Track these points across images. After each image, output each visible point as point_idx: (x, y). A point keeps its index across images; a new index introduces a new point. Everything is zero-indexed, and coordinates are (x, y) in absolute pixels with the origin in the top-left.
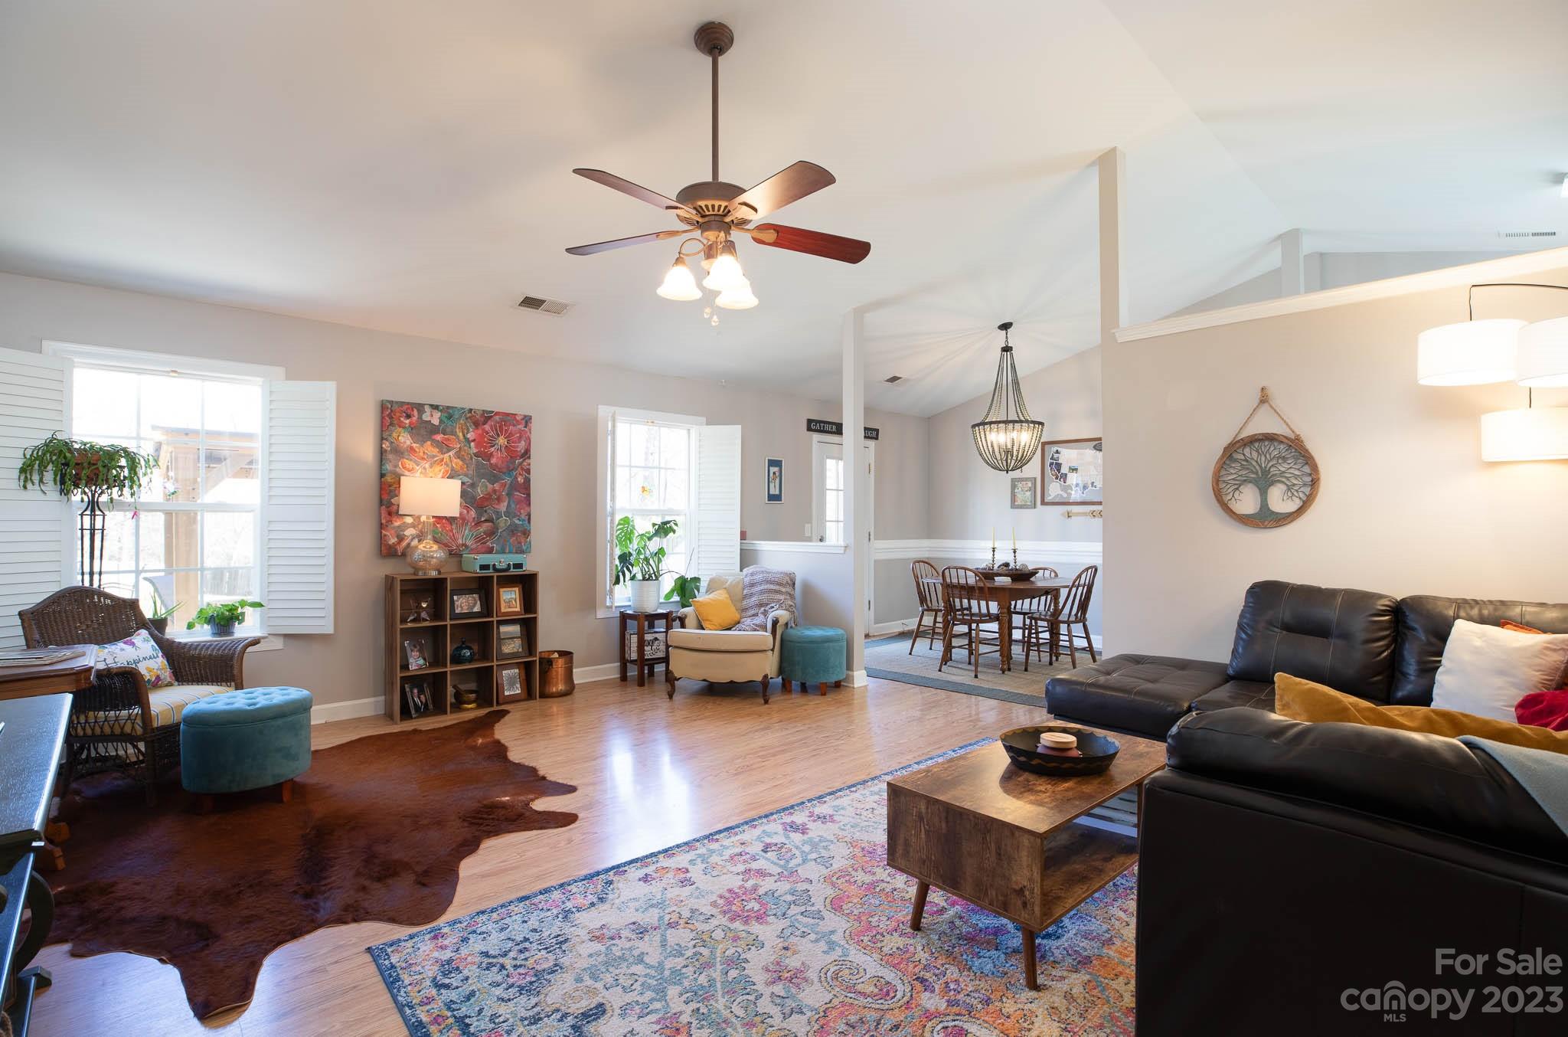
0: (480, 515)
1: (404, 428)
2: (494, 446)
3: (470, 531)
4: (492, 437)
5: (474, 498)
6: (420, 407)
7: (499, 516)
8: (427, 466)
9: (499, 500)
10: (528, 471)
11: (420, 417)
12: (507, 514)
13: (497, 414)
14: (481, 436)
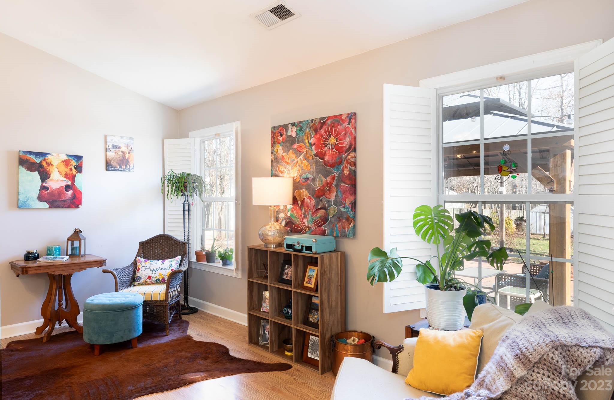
0: (317, 204)
1: (280, 143)
2: (327, 146)
3: (312, 216)
4: (326, 138)
5: (314, 190)
6: (285, 127)
7: (330, 205)
8: (290, 168)
9: (330, 191)
10: (355, 164)
11: (286, 134)
12: (336, 202)
13: (329, 118)
14: (319, 140)
